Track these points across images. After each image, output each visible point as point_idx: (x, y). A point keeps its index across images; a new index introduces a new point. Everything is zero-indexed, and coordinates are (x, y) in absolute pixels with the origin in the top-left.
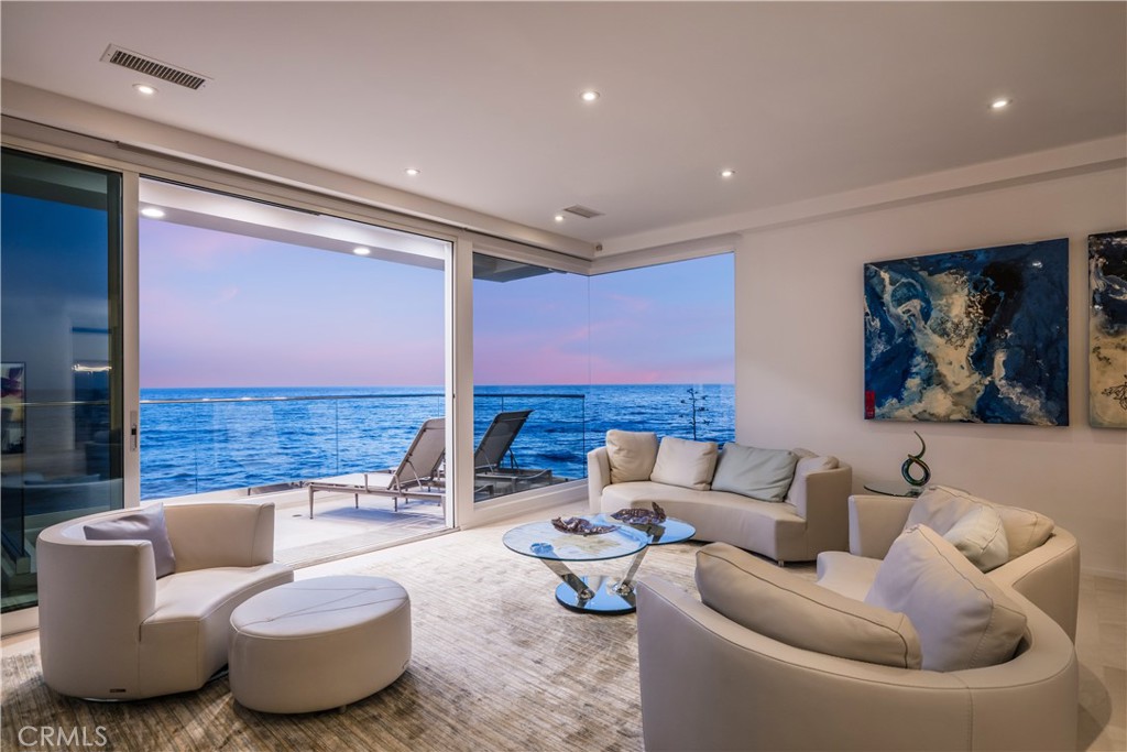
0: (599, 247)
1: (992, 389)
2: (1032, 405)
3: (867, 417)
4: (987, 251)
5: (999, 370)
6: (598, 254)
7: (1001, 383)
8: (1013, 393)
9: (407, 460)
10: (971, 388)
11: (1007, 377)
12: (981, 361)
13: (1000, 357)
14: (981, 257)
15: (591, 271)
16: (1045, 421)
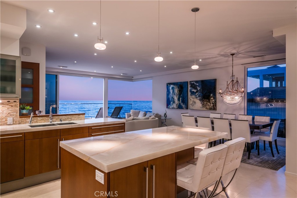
0: (133, 77)
1: (180, 103)
2: (184, 106)
3: (167, 108)
4: (179, 82)
5: (181, 101)
6: (133, 78)
7: (181, 103)
8: (182, 104)
9: (98, 114)
10: (178, 103)
11: (181, 102)
12: (179, 100)
13: (181, 99)
14: (179, 83)
15: (133, 81)
16: (185, 108)
